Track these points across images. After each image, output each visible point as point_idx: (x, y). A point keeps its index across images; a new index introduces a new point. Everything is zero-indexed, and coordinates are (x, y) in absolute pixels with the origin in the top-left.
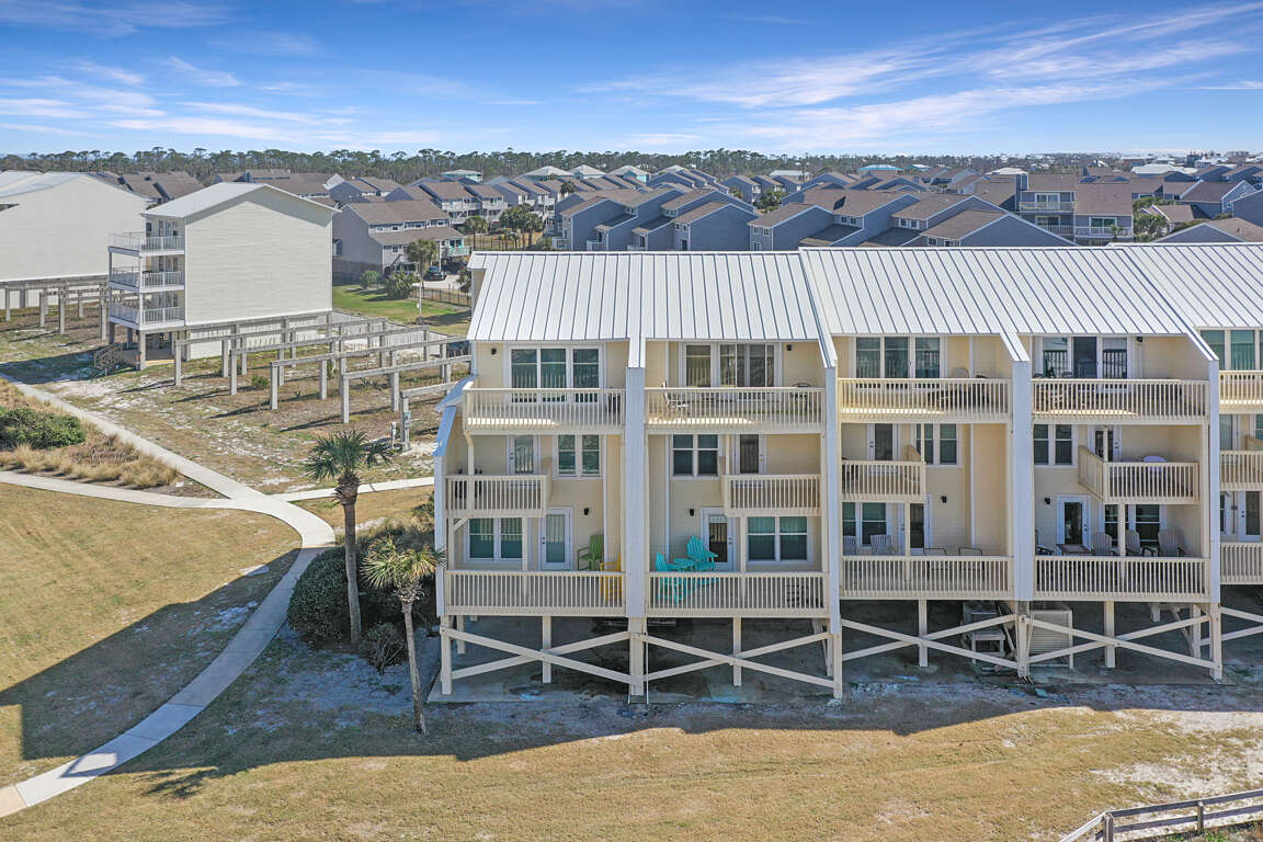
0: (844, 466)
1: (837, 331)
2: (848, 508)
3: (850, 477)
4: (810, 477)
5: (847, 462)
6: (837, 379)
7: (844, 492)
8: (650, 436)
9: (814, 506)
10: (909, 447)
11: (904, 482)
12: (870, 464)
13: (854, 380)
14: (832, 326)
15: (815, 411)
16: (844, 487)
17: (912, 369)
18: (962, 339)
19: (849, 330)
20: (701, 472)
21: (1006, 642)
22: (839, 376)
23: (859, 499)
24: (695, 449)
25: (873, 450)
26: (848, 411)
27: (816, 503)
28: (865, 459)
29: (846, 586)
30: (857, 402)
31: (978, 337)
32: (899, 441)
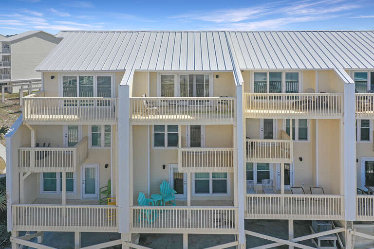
0: (247, 142)
1: (243, 67)
2: (249, 166)
3: (250, 148)
4: (228, 149)
5: (249, 140)
6: (243, 93)
7: (247, 157)
8: (133, 126)
9: (230, 166)
10: (282, 131)
11: (280, 151)
12: (261, 141)
13: (253, 94)
14: (240, 65)
15: (230, 111)
16: (247, 154)
17: (284, 89)
18: (312, 71)
19: (250, 67)
20: (170, 144)
21: (337, 242)
22: (244, 92)
23: (256, 161)
24: (166, 132)
25: (263, 132)
26: (249, 111)
27: (231, 165)
28: (259, 139)
29: (248, 212)
30: (254, 107)
31: (321, 71)
32: (277, 128)
